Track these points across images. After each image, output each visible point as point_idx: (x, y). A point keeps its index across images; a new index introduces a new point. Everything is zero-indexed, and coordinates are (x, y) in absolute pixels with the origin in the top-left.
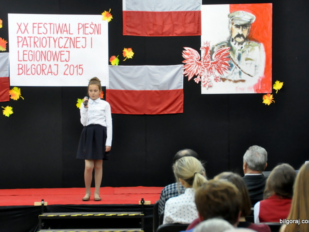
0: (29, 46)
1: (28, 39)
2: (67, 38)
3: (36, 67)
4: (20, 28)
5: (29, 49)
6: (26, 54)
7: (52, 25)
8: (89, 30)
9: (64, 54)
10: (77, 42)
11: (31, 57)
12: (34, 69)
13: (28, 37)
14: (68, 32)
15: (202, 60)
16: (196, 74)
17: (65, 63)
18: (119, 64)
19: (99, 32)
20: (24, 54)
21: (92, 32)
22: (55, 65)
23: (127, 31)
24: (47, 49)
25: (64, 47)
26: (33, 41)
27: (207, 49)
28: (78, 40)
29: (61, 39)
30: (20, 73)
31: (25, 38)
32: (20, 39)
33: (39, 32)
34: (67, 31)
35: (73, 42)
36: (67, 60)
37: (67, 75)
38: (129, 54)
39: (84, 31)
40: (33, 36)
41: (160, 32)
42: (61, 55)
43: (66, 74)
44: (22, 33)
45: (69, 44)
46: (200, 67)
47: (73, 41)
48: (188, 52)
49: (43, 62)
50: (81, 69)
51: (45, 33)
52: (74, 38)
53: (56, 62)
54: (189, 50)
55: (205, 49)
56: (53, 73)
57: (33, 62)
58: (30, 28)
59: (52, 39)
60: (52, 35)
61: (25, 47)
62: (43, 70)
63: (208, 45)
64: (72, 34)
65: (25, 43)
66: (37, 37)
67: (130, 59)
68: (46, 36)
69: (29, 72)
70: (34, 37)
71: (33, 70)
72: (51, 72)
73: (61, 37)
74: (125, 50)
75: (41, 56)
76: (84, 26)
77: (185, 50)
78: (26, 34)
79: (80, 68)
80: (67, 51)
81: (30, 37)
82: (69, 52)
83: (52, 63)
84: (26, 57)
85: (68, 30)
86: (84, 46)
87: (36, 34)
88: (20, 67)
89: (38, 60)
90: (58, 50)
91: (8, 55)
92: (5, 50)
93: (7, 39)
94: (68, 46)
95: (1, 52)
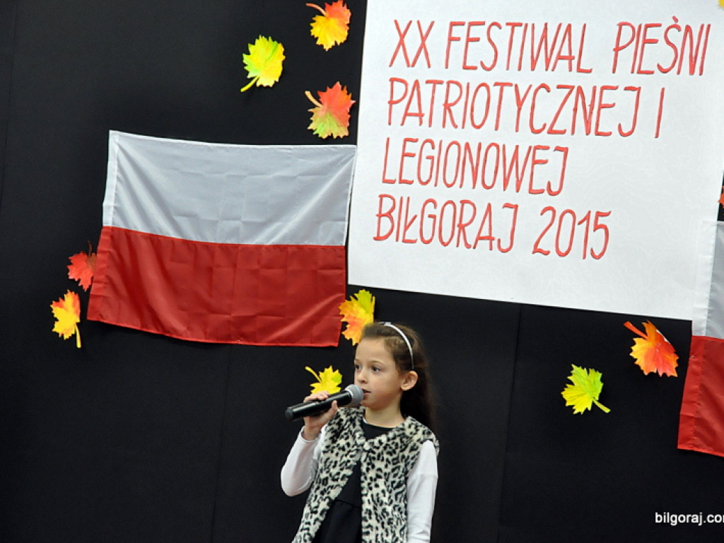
0: (426, 119)
1: (426, 90)
2: (567, 91)
3: (437, 212)
4: (402, 43)
5: (422, 132)
6: (412, 155)
7: (518, 32)
8: (658, 54)
9: (545, 162)
10: (601, 106)
12: (432, 220)
13: (428, 82)
14: (575, 63)
17: (545, 199)
19: (695, 65)
20: (404, 155)
21: (665, 67)
22: (507, 206)
24: (486, 135)
25: (551, 132)
26: (443, 101)
28: (608, 97)
29: (543, 90)
30: (382, 234)
31: (417, 84)
32: (399, 89)
33: (468, 64)
34: (570, 58)
35: (588, 109)
36: (555, 188)
37: (547, 253)
39: (638, 56)
40: (445, 76)
42: (535, 162)
43: (541, 251)
44: (408, 66)
45: (572, 113)
47: (588, 102)
49: (466, 191)
50: (602, 231)
51: (488, 65)
52: (594, 89)
53: (511, 195)
56: (495, 243)
57: (429, 191)
58: (437, 43)
59: (509, 92)
60: (512, 76)
61: (412, 122)
62: (462, 227)
64: (590, 71)
65: (414, 108)
66: (457, 83)
68: (490, 78)
69: (413, 233)
70: (449, 83)
71: (428, 222)
72: (490, 238)
73: (543, 86)
75: (460, 164)
76: (642, 36)
78: (421, 72)
79: (597, 227)
80: (558, 149)
81: (435, 83)
82: (565, 150)
83: (498, 196)
84: (411, 163)
85: (575, 53)
86: (625, 131)
88: (386, 209)
89: (449, 181)
90: (526, 140)
91: (354, 151)
92: (343, 132)
93: (354, 88)
94: (564, 122)
95: (330, 140)
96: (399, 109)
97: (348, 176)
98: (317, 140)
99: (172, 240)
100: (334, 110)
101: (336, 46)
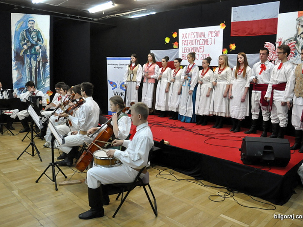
1: (187, 41)
2: (203, 40)
4: (183, 36)
5: (187, 46)
7: (197, 33)
8: (214, 34)
10: (208, 41)
11: (187, 50)
15: (276, 50)
16: (272, 60)
17: (202, 53)
18: (228, 53)
19: (218, 35)
21: (215, 35)
23: (233, 34)
24: (194, 46)
25: (202, 45)
26: (189, 42)
27: (280, 42)
31: (185, 41)
32: (183, 42)
33: (191, 37)
34: (203, 36)
35: (206, 42)
38: (233, 47)
39: (211, 35)
40: (189, 39)
41: (251, 33)
42: (200, 49)
44: (184, 39)
45: (204, 42)
46: (274, 55)
48: (267, 45)
52: (207, 39)
53: (198, 53)
54: (269, 44)
55: (279, 43)
58: (187, 36)
59: (196, 41)
60: (197, 39)
61: (185, 45)
63: (281, 40)
64: (206, 37)
65: (185, 44)
67: (233, 50)
68: (194, 39)
73: (200, 39)
74: (231, 45)
75: (191, 50)
76: (212, 33)
77: (266, 44)
78: (186, 39)
81: (187, 40)
82: (204, 47)
84: (185, 50)
86: (211, 44)
87: (190, 39)
88: (183, 56)
90: (199, 46)
91: (179, 50)
92: (177, 47)
93: (178, 42)
94: (203, 44)
95: (176, 48)
96: (184, 44)
97: (178, 53)
98: (174, 48)
99: (159, 62)
100: (176, 45)
101: (176, 38)
